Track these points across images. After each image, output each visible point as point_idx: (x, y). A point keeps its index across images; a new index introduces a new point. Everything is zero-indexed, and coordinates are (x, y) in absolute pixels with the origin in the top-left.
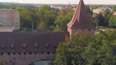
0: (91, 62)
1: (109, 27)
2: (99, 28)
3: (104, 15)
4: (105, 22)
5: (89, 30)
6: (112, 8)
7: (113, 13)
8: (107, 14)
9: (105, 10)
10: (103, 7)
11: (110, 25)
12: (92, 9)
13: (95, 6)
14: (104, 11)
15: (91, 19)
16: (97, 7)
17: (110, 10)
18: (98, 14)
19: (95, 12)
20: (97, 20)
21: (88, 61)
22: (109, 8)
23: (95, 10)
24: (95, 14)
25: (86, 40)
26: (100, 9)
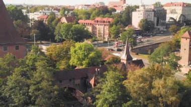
0: (17, 99)
1: (55, 41)
2: (39, 44)
3: (47, 23)
4: (49, 34)
5: (17, 48)
6: (59, 10)
7: (61, 18)
8: (52, 21)
9: (49, 14)
10: (45, 10)
11: (57, 38)
12: (28, 12)
13: (33, 7)
14: (46, 16)
15: (25, 29)
16: (35, 9)
17: (56, 14)
18: (37, 21)
19: (33, 17)
20: (36, 30)
21: (13, 99)
22: (55, 11)
24: (32, 20)
25: (9, 65)
26: (40, 12)
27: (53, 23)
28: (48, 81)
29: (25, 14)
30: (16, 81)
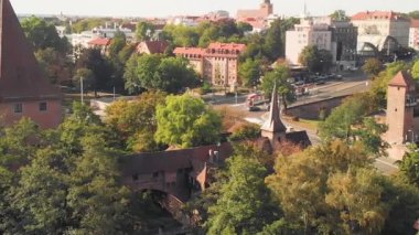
0: (42, 215)
1: (125, 93)
2: (91, 98)
3: (107, 54)
4: (113, 76)
6: (133, 28)
7: (137, 44)
8: (117, 52)
9: (112, 35)
10: (104, 27)
11: (128, 85)
12: (69, 31)
13: (79, 20)
14: (106, 39)
15: (62, 68)
16: (84, 25)
17: (127, 35)
19: (79, 42)
20: (85, 70)
21: (34, 216)
22: (126, 29)
23: (78, 35)
24: (76, 48)
26: (94, 32)
27: (122, 54)
28: (107, 177)
29: (61, 36)
30: (39, 177)
